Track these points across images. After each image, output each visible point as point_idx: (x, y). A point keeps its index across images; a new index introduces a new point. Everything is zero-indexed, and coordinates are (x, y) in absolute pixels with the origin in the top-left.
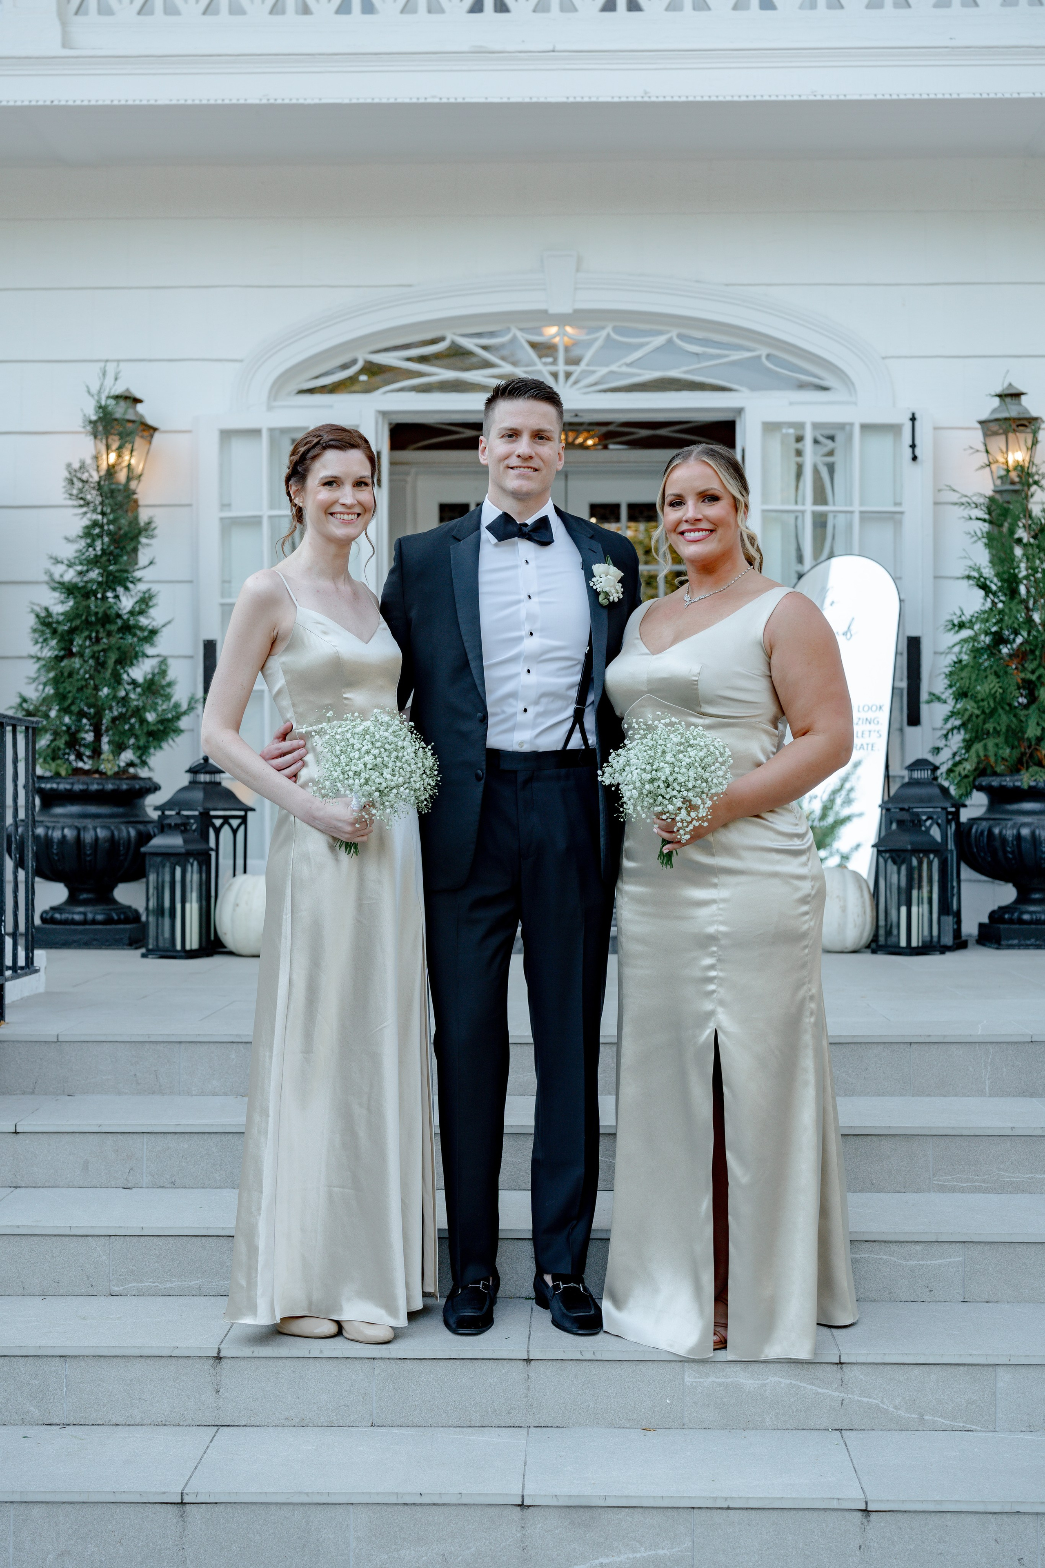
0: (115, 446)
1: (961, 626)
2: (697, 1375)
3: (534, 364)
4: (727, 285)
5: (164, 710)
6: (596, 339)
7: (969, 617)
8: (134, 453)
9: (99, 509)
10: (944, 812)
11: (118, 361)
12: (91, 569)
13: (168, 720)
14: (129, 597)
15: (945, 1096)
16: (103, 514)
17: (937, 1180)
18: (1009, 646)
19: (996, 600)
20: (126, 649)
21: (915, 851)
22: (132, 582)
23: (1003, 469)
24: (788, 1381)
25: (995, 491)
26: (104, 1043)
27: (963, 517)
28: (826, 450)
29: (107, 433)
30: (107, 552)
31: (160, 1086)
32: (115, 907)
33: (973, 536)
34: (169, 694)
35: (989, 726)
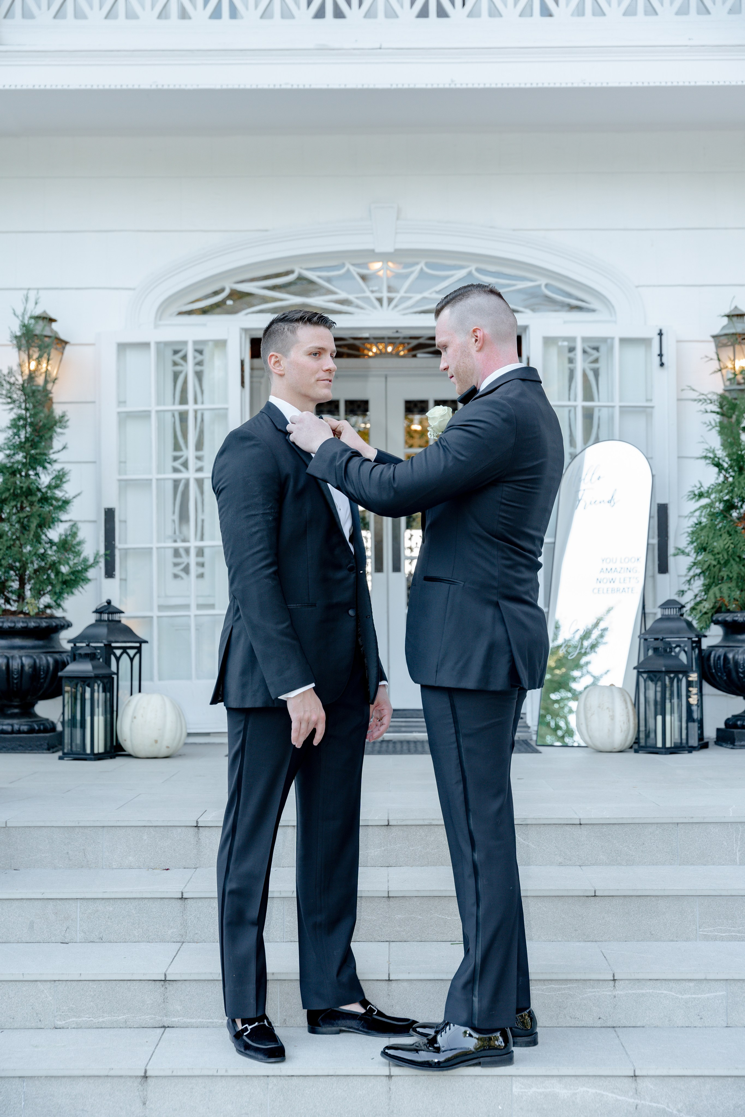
0: (36, 355)
1: (701, 495)
2: (523, 1087)
3: (364, 292)
4: (514, 230)
5: (75, 564)
6: (412, 273)
7: (706, 489)
8: (50, 362)
9: (23, 406)
10: (690, 641)
11: (38, 289)
12: (18, 453)
13: (78, 572)
14: (47, 475)
15: (705, 865)
16: (27, 409)
17: (702, 931)
18: (738, 511)
19: (727, 475)
20: (45, 516)
21: (668, 672)
22: (49, 463)
23: (732, 373)
24: (594, 1091)
25: (725, 391)
26: (43, 828)
27: (701, 411)
28: (592, 358)
29: (29, 347)
30: (30, 439)
31: (88, 861)
32: (35, 719)
33: (708, 426)
34: (79, 551)
35: (724, 573)
